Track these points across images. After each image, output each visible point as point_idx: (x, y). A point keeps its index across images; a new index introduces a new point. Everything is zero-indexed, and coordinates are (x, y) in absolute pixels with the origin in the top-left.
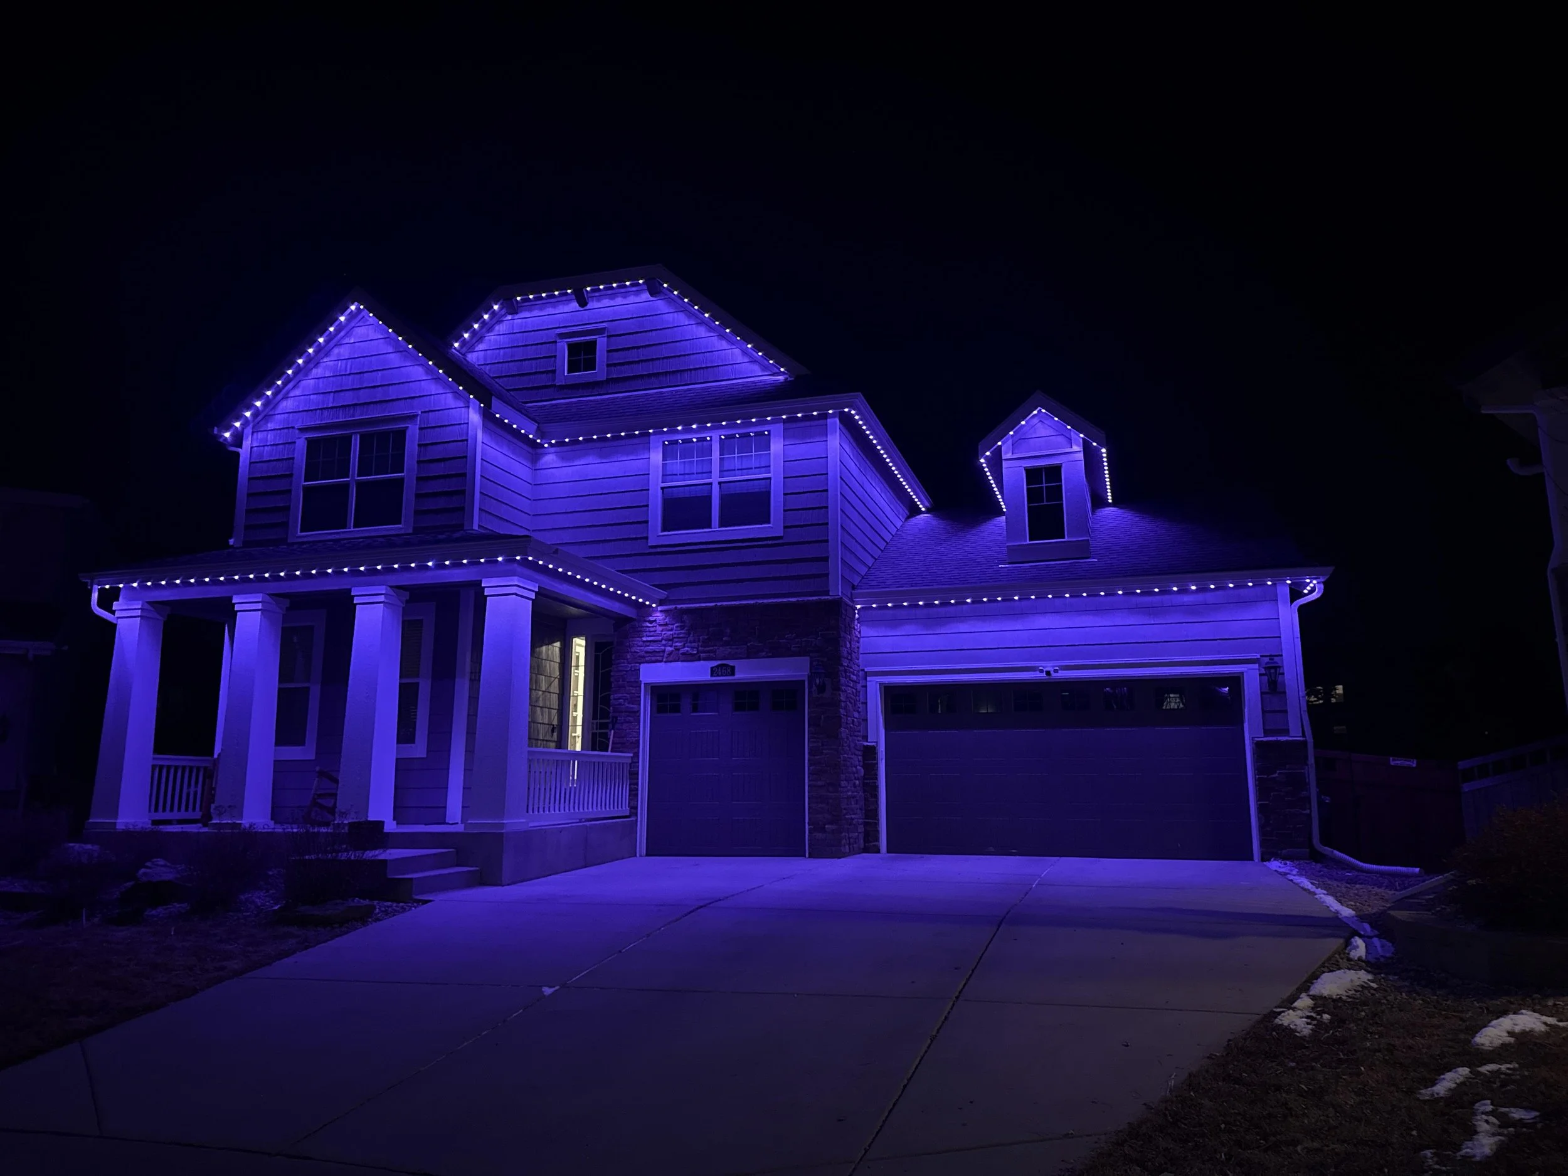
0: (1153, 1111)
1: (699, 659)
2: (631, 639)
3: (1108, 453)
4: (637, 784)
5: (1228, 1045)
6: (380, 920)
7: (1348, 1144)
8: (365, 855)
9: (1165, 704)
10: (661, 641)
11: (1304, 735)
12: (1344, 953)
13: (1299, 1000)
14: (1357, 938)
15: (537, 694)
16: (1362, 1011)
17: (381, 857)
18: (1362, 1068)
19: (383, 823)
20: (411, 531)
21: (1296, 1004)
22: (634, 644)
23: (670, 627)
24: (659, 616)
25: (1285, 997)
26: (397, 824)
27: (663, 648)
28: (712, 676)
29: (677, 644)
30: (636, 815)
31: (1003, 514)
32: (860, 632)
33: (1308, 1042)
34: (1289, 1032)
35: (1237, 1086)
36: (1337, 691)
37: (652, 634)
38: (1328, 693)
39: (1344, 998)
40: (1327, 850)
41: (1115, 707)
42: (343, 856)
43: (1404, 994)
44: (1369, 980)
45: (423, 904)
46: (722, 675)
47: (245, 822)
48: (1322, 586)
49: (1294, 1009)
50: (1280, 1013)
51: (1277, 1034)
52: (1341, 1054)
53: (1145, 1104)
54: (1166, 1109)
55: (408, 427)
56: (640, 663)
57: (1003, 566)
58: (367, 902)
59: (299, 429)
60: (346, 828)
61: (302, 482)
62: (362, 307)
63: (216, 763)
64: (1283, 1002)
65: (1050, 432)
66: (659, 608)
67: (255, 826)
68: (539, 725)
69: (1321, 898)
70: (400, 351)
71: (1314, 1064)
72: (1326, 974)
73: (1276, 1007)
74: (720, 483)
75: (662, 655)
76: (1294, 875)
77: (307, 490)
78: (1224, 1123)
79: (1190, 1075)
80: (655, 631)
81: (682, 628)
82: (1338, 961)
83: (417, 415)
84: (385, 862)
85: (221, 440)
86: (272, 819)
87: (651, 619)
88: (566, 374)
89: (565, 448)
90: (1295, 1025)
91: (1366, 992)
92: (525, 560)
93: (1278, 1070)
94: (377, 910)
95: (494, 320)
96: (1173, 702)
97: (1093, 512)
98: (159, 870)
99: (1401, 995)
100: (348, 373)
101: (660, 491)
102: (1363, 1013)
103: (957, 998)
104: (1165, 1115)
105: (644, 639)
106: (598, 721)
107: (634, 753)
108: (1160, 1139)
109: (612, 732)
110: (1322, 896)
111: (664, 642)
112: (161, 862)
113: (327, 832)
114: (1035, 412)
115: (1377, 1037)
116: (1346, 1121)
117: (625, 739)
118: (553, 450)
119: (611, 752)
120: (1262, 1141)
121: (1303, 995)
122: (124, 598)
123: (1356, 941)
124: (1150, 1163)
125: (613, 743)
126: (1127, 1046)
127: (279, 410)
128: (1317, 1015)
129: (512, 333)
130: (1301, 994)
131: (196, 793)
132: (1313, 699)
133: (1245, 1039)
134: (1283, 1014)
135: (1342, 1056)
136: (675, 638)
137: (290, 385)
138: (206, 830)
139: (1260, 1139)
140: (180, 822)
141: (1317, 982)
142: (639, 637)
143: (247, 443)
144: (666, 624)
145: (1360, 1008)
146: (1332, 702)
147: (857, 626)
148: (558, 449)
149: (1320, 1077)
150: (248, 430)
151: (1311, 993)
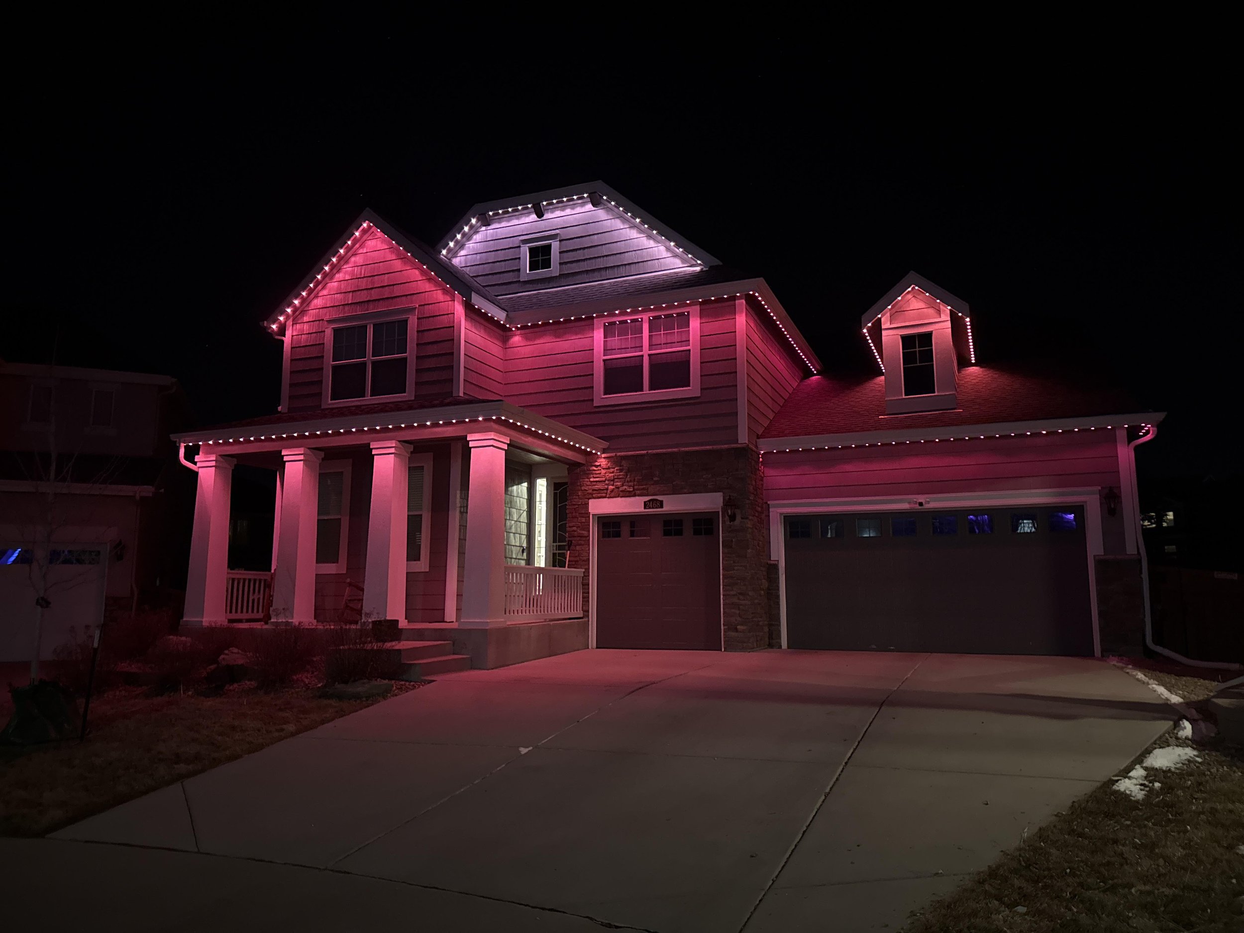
0: (1009, 857)
1: (635, 495)
2: (581, 480)
3: (970, 321)
4: (588, 593)
5: (1072, 806)
6: (396, 695)
7: (1176, 888)
8: (384, 646)
9: (1020, 528)
10: (605, 481)
11: (1139, 553)
12: (1173, 733)
13: (1134, 770)
14: (1185, 721)
15: (510, 523)
16: (1188, 780)
17: (397, 648)
18: (1189, 827)
19: (397, 621)
20: (413, 398)
21: (1131, 774)
22: (583, 484)
23: (612, 470)
24: (602, 462)
25: (1122, 768)
26: (408, 622)
27: (606, 486)
28: (645, 508)
29: (617, 484)
30: (588, 616)
31: (882, 374)
32: (763, 473)
33: (1142, 805)
34: (1125, 797)
35: (1080, 839)
36: (1168, 517)
37: (598, 475)
38: (1160, 518)
39: (1173, 769)
40: (1159, 649)
41: (977, 531)
42: (368, 647)
43: (1225, 767)
44: (1194, 755)
45: (428, 683)
46: (653, 508)
47: (295, 621)
48: (1155, 429)
49: (1130, 778)
50: (1117, 781)
51: (1115, 798)
52: (1170, 815)
53: (1002, 851)
54: (1020, 855)
55: (409, 317)
56: (589, 499)
57: (882, 417)
58: (386, 681)
59: (327, 321)
60: (371, 626)
61: (329, 362)
62: (371, 224)
63: (272, 577)
64: (1120, 772)
65: (921, 305)
66: (603, 456)
67: (302, 624)
68: (513, 547)
69: (1153, 688)
70: (403, 258)
71: (1146, 822)
72: (1157, 750)
73: (1114, 776)
74: (649, 355)
75: (606, 492)
76: (1130, 669)
77: (335, 368)
78: (1069, 868)
79: (1040, 829)
80: (601, 473)
81: (621, 470)
82: (1167, 739)
83: (416, 307)
84: (399, 651)
85: (269, 331)
86: (315, 619)
87: (597, 464)
88: (528, 272)
89: (527, 331)
90: (1130, 791)
91: (1192, 765)
92: (499, 419)
93: (1115, 827)
94: (394, 688)
95: (472, 232)
96: (1027, 527)
97: (959, 371)
98: (234, 656)
99: (1223, 767)
100: (363, 276)
101: (602, 363)
102: (1190, 782)
103: (846, 763)
104: (1020, 861)
105: (592, 480)
106: (558, 544)
107: (585, 569)
108: (1016, 880)
109: (569, 552)
110: (1154, 686)
111: (607, 482)
112: (236, 650)
113: (356, 629)
114: (910, 289)
115: (1201, 802)
116: (1174, 869)
117: (578, 558)
118: (519, 332)
119: (568, 567)
120: (1101, 884)
121: (1138, 767)
122: (203, 453)
123: (1183, 724)
124: (1006, 899)
125: (569, 561)
126: (987, 804)
127: (312, 306)
128: (1150, 783)
129: (486, 241)
130: (1135, 765)
131: (259, 599)
132: (1146, 523)
133: (1088, 802)
134: (1120, 782)
135: (1170, 817)
136: (616, 479)
137: (320, 287)
138: (266, 627)
139: (1100, 882)
140: (248, 621)
141: (1149, 756)
142: (587, 478)
143: (289, 333)
144: (609, 468)
145: (1187, 778)
146: (1164, 525)
147: (761, 467)
148: (523, 331)
149: (1152, 833)
150: (290, 322)
151: (1144, 765)
